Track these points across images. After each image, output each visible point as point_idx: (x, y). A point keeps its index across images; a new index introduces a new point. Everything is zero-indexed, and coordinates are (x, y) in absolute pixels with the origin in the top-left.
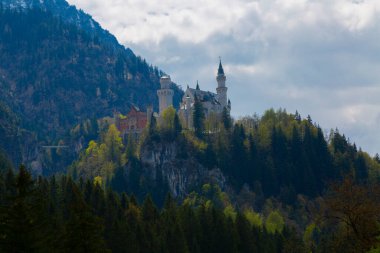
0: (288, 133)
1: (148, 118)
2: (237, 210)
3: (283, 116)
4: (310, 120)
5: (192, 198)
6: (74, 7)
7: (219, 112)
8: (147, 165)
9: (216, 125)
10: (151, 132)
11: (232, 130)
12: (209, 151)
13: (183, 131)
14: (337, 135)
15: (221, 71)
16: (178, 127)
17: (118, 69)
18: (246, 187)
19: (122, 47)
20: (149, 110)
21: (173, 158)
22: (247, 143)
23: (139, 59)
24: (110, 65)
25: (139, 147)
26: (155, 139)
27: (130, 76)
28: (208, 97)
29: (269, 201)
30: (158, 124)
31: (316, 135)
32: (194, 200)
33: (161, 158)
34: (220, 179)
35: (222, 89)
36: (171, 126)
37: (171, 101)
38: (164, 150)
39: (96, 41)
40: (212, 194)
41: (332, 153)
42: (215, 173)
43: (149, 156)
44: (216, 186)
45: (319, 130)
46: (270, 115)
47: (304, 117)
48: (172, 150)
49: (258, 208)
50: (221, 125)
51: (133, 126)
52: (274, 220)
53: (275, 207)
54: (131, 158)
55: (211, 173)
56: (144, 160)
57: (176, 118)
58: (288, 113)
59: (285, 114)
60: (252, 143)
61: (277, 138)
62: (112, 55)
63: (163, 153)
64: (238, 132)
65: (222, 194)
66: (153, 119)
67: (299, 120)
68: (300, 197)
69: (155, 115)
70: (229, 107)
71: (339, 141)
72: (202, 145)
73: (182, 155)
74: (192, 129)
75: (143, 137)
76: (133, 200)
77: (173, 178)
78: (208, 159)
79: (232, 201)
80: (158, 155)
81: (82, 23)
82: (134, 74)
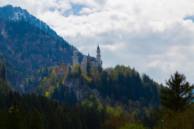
0: (125, 74)
1: (68, 68)
2: (104, 106)
3: (123, 67)
4: (134, 69)
5: (85, 101)
6: (39, 20)
7: (97, 65)
8: (67, 87)
9: (96, 71)
10: (69, 74)
11: (102, 73)
12: (92, 82)
13: (82, 74)
14: (145, 75)
15: (98, 48)
16: (80, 72)
17: (57, 46)
18: (108, 97)
19: (59, 36)
20: (69, 64)
21: (78, 85)
22: (108, 79)
23: (65, 42)
24: (53, 44)
25: (64, 80)
26: (71, 77)
27: (62, 49)
28: (93, 59)
29: (117, 102)
30: (72, 71)
31: (136, 75)
32: (86, 102)
33: (73, 85)
34: (97, 93)
35: (99, 56)
36: (77, 71)
37: (78, 61)
38: (74, 81)
39: (48, 34)
40: (93, 100)
41: (143, 83)
42: (95, 91)
43: (68, 84)
44: (96, 96)
45: (138, 73)
46: (118, 67)
47: (132, 68)
48: (78, 81)
49: (112, 105)
50: (98, 71)
51: (62, 71)
52: (119, 110)
53: (119, 105)
54: (61, 84)
55: (93, 91)
56: (66, 85)
57: (80, 68)
58: (125, 66)
59: (124, 67)
60: (110, 79)
61: (121, 76)
62: (54, 40)
63: (74, 82)
64: (105, 74)
65: (98, 99)
66: (70, 68)
67: (130, 69)
68: (130, 101)
69: (71, 67)
70: (102, 63)
71: (146, 78)
72: (90, 80)
73: (82, 83)
74: (86, 72)
75: (66, 76)
76: (60, 104)
77: (78, 92)
78: (92, 85)
79: (102, 102)
80: (72, 83)
81: (42, 26)
82: (63, 48)
